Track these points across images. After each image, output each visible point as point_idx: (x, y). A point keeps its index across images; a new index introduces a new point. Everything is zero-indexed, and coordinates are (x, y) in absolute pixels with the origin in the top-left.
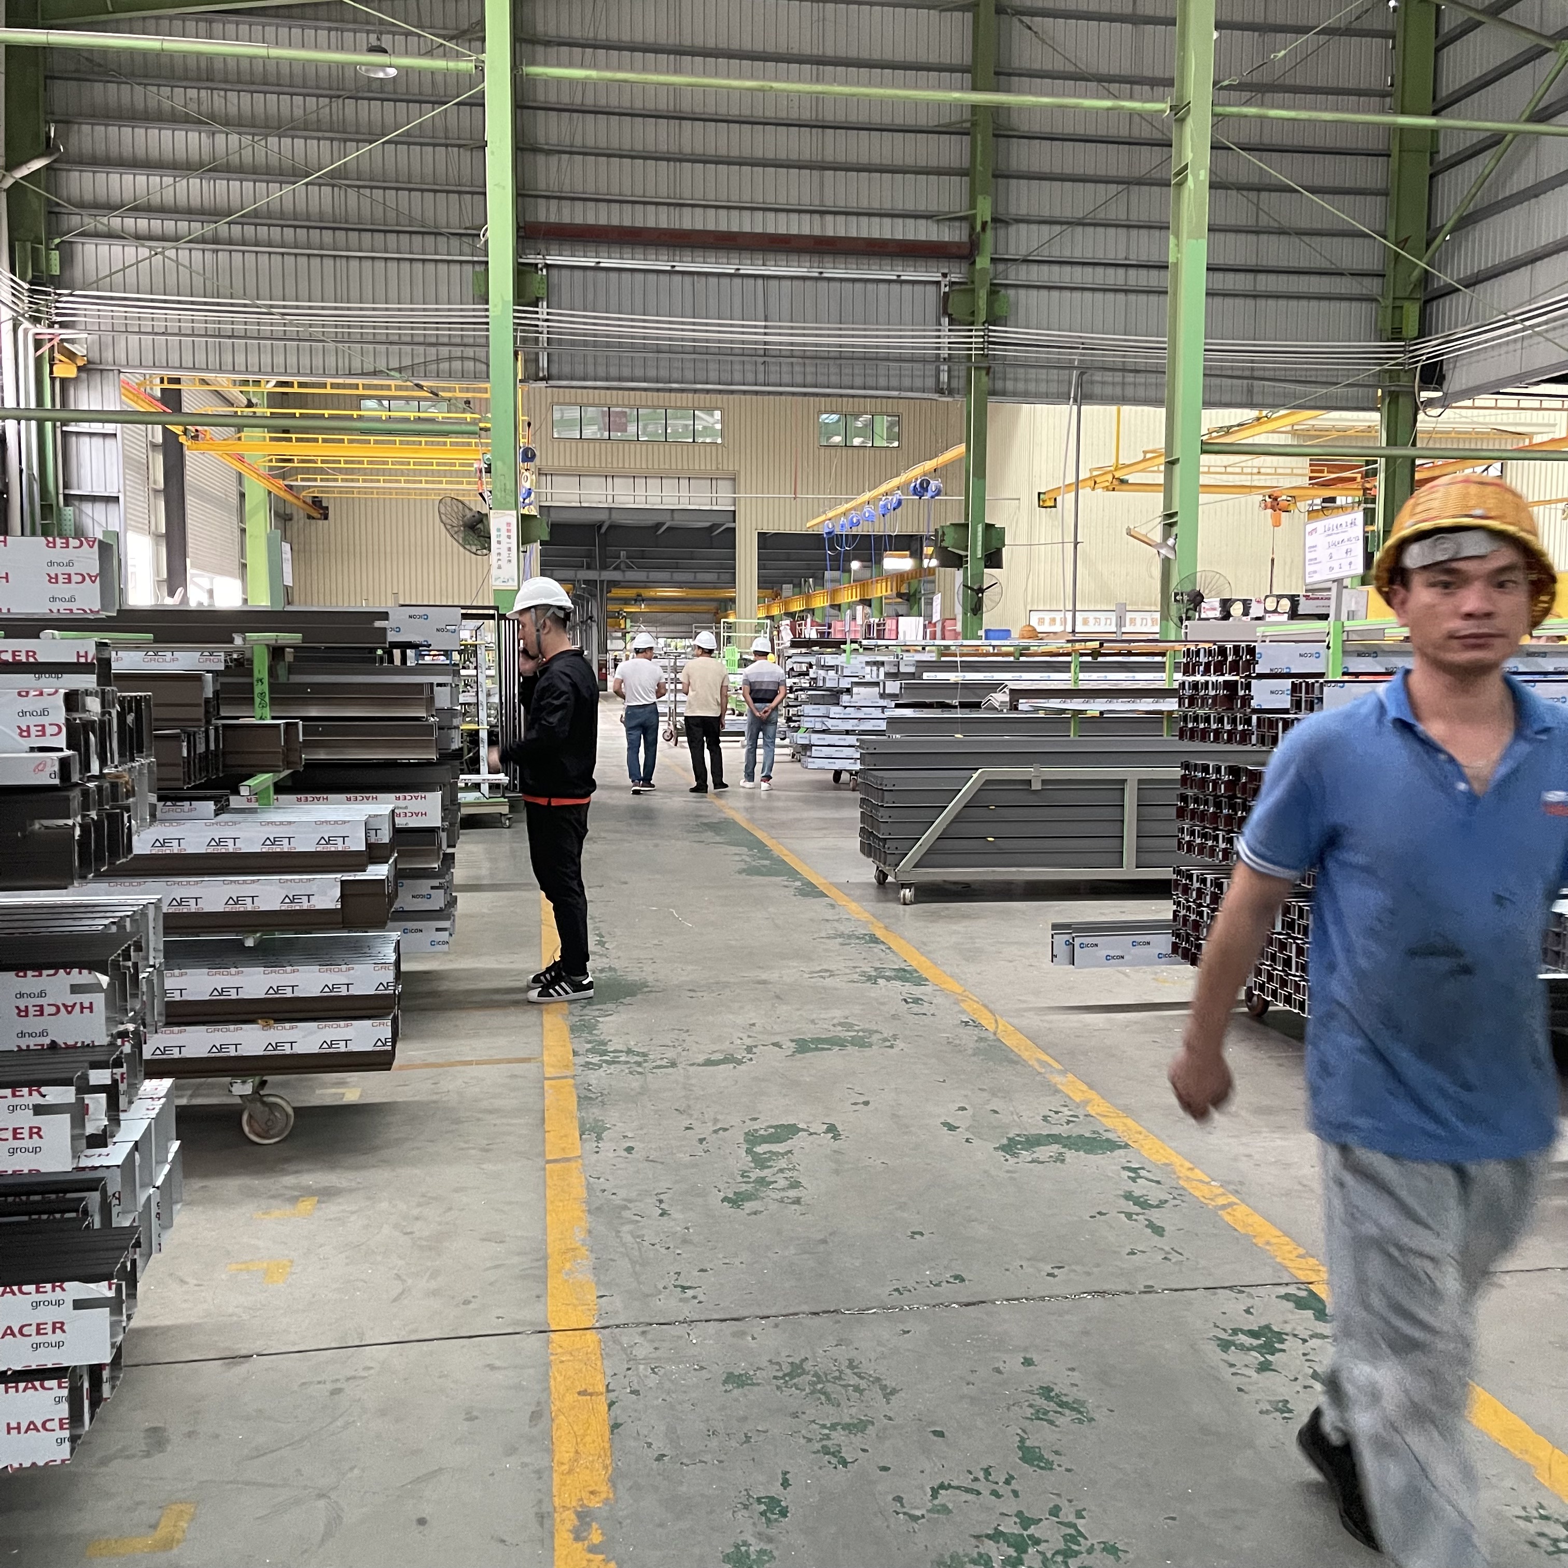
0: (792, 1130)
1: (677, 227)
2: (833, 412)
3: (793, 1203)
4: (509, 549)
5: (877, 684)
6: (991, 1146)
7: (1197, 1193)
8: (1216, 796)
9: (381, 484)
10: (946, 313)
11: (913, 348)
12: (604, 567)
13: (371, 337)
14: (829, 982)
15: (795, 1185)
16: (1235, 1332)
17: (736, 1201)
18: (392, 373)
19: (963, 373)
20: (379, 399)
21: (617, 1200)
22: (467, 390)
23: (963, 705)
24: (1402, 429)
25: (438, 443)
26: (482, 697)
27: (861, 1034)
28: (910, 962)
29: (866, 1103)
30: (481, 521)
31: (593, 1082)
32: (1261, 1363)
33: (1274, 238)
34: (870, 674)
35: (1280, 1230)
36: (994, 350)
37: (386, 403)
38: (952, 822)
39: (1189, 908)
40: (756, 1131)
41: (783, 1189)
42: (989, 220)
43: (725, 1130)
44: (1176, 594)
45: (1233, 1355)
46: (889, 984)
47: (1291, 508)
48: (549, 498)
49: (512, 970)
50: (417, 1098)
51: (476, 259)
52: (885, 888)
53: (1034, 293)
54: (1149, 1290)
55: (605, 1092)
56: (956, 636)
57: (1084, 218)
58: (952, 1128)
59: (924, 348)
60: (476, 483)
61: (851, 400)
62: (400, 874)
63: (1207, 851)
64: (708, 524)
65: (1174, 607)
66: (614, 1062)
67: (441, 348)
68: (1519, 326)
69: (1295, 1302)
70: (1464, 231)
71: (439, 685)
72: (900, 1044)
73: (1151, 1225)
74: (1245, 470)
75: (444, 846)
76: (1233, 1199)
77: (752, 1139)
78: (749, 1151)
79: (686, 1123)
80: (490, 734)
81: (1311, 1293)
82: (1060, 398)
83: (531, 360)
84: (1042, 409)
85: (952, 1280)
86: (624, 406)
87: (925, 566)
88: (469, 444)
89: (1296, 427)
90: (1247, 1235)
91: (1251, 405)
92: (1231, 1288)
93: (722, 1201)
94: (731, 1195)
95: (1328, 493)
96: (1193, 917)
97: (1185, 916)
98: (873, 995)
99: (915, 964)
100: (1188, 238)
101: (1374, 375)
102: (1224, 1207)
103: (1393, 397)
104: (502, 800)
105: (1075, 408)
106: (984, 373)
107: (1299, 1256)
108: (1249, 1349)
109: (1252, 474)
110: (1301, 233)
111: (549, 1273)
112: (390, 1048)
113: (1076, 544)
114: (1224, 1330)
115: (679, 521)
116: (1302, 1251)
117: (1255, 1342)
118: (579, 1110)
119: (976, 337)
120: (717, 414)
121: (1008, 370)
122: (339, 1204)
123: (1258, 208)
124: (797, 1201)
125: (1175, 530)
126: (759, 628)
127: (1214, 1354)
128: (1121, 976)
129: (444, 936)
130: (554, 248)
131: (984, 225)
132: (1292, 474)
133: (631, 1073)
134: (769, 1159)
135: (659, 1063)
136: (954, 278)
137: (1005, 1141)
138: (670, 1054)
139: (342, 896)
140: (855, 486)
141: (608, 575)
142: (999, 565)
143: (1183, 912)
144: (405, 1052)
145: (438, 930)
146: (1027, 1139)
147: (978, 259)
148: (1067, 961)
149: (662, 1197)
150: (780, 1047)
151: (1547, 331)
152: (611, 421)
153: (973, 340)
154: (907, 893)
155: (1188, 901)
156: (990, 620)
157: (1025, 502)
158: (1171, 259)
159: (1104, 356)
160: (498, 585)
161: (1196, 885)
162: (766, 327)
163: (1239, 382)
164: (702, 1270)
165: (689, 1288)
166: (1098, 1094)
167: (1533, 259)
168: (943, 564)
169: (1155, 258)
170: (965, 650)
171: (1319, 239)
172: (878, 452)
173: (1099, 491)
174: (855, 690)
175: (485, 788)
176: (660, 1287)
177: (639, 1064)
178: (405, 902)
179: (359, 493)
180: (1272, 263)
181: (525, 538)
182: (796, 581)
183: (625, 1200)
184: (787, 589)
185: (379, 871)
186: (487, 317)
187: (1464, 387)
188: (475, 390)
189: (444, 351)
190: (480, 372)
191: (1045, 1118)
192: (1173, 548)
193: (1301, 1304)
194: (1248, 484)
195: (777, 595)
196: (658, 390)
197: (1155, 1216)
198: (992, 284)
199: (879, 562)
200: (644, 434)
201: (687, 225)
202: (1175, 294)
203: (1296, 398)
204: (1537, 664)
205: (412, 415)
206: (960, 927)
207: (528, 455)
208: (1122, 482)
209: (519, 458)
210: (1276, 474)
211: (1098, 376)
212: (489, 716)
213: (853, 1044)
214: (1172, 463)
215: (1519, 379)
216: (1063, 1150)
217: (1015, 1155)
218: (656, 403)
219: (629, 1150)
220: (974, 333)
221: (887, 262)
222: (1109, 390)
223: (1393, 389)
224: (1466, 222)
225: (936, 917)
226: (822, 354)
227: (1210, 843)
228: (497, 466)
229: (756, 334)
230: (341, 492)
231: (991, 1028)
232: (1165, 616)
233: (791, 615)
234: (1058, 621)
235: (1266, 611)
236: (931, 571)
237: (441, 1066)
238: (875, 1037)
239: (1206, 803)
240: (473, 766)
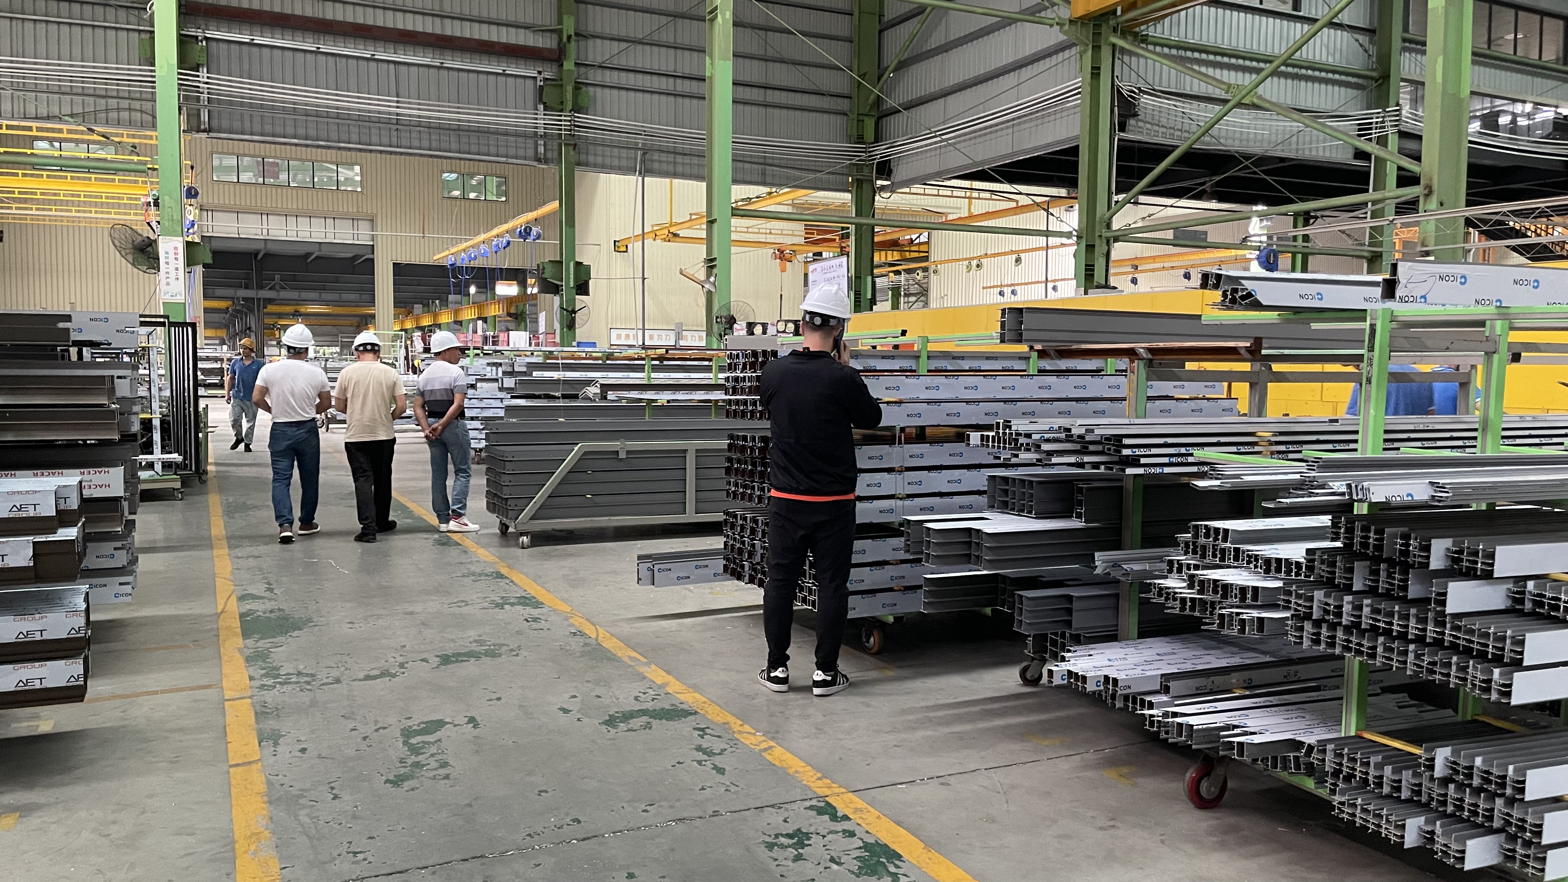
0: (440, 724)
1: (321, 16)
2: (451, 172)
3: (444, 778)
4: (177, 269)
5: (496, 380)
6: (596, 722)
7: (747, 742)
8: (752, 458)
9: (53, 213)
10: (541, 101)
11: (516, 126)
12: (261, 287)
13: (45, 87)
14: (465, 610)
15: (444, 765)
16: (777, 836)
17: (397, 781)
18: (66, 118)
19: (556, 147)
20: (51, 140)
21: (294, 791)
22: (134, 136)
23: (564, 397)
24: (866, 207)
25: (107, 180)
26: (155, 391)
27: (492, 647)
28: (529, 591)
29: (499, 699)
30: (150, 245)
31: (269, 700)
32: (795, 856)
33: (778, 65)
34: (490, 372)
35: (805, 762)
36: (579, 131)
37: (57, 144)
38: (560, 483)
39: (735, 539)
40: (410, 727)
41: (435, 769)
42: (573, 34)
43: (385, 728)
44: (717, 318)
45: (776, 852)
46: (513, 609)
47: (793, 259)
48: (211, 230)
49: (191, 615)
50: (108, 725)
51: (141, 28)
52: (506, 536)
53: (607, 91)
54: (716, 814)
55: (279, 707)
56: (555, 344)
57: (643, 39)
58: (565, 711)
59: (525, 127)
60: (141, 214)
61: (467, 162)
62: (87, 538)
63: (747, 497)
64: (350, 255)
65: (716, 327)
66: (286, 683)
67: (110, 100)
68: (938, 139)
69: (817, 811)
70: (902, 71)
71: (119, 377)
72: (523, 653)
73: (715, 768)
74: (761, 231)
75: (126, 513)
76: (772, 743)
77: (407, 733)
78: (405, 743)
79: (351, 726)
80: (162, 422)
81: (828, 804)
82: (629, 170)
83: (193, 115)
84: (615, 179)
85: (571, 823)
86: (275, 157)
87: (529, 293)
88: (136, 182)
89: (795, 202)
90: (782, 768)
91: (764, 184)
92: (772, 806)
93: (385, 782)
94: (392, 778)
95: (817, 249)
96: (738, 545)
97: (732, 545)
98: (500, 617)
99: (533, 593)
100: (719, 59)
101: (846, 167)
102: (765, 750)
103: (859, 183)
104: (175, 476)
105: (640, 178)
106: (571, 148)
107: (819, 779)
108: (786, 847)
109: (766, 234)
110: (795, 63)
111: (238, 855)
112: (82, 683)
113: (644, 279)
114: (770, 836)
115: (325, 252)
116: (819, 775)
117: (791, 842)
118: (257, 722)
119: (565, 121)
120: (357, 168)
121: (590, 147)
122: (40, 817)
123: (766, 42)
124: (447, 777)
125: (715, 271)
126: (396, 338)
127: (763, 854)
128: (688, 593)
129: (128, 589)
130: (213, 24)
131: (569, 37)
132: (793, 235)
133: (301, 690)
134: (423, 747)
135: (325, 681)
136: (547, 75)
137: (607, 718)
138: (335, 673)
139: (34, 555)
140: (472, 229)
141: (264, 294)
142: (586, 293)
143: (731, 542)
144: (95, 687)
145: (121, 584)
146: (624, 715)
147: (565, 63)
148: (649, 582)
149: (333, 785)
150: (427, 662)
151: (955, 143)
152: (264, 170)
153: (563, 123)
154: (525, 539)
155: (734, 534)
156: (581, 333)
157: (604, 247)
158: (708, 74)
159: (660, 141)
160: (168, 298)
161: (740, 522)
162: (398, 102)
163: (756, 166)
164: (370, 838)
165: (361, 852)
166: (674, 677)
167: (945, 94)
168: (542, 291)
169: (695, 72)
170: (564, 355)
171: (807, 68)
172: (490, 204)
173: (658, 242)
174: (479, 385)
175: (158, 467)
176: (335, 854)
177: (308, 683)
178: (90, 562)
179: (32, 220)
180: (776, 82)
181: (190, 261)
182: (425, 302)
183: (300, 790)
184: (418, 308)
185: (70, 533)
186: (154, 77)
187: (904, 179)
188: (140, 137)
189: (113, 103)
190: (147, 122)
191: (636, 698)
192: (714, 284)
193: (820, 811)
194: (764, 240)
195: (409, 313)
196: (307, 146)
197: (718, 760)
198: (576, 82)
199: (493, 289)
200: (293, 181)
201: (329, 16)
202: (711, 99)
203: (795, 181)
204: (959, 365)
205: (83, 155)
206: (567, 563)
207: (192, 193)
208: (675, 235)
209: (184, 195)
210: (782, 234)
211: (656, 157)
212: (161, 407)
213: (486, 656)
214: (711, 222)
215: (940, 175)
216: (650, 720)
217: (615, 727)
218: (304, 157)
219: (303, 750)
220: (563, 118)
221: (494, 59)
222: (664, 167)
223: (859, 177)
224: (902, 65)
225: (548, 556)
226: (444, 126)
227: (749, 491)
228: (165, 201)
229: (389, 106)
230: (15, 219)
231: (594, 636)
232: (709, 333)
233: (421, 329)
234: (631, 337)
235: (778, 332)
236: (534, 296)
237: (129, 696)
238: (504, 649)
239: (746, 463)
240: (148, 448)
